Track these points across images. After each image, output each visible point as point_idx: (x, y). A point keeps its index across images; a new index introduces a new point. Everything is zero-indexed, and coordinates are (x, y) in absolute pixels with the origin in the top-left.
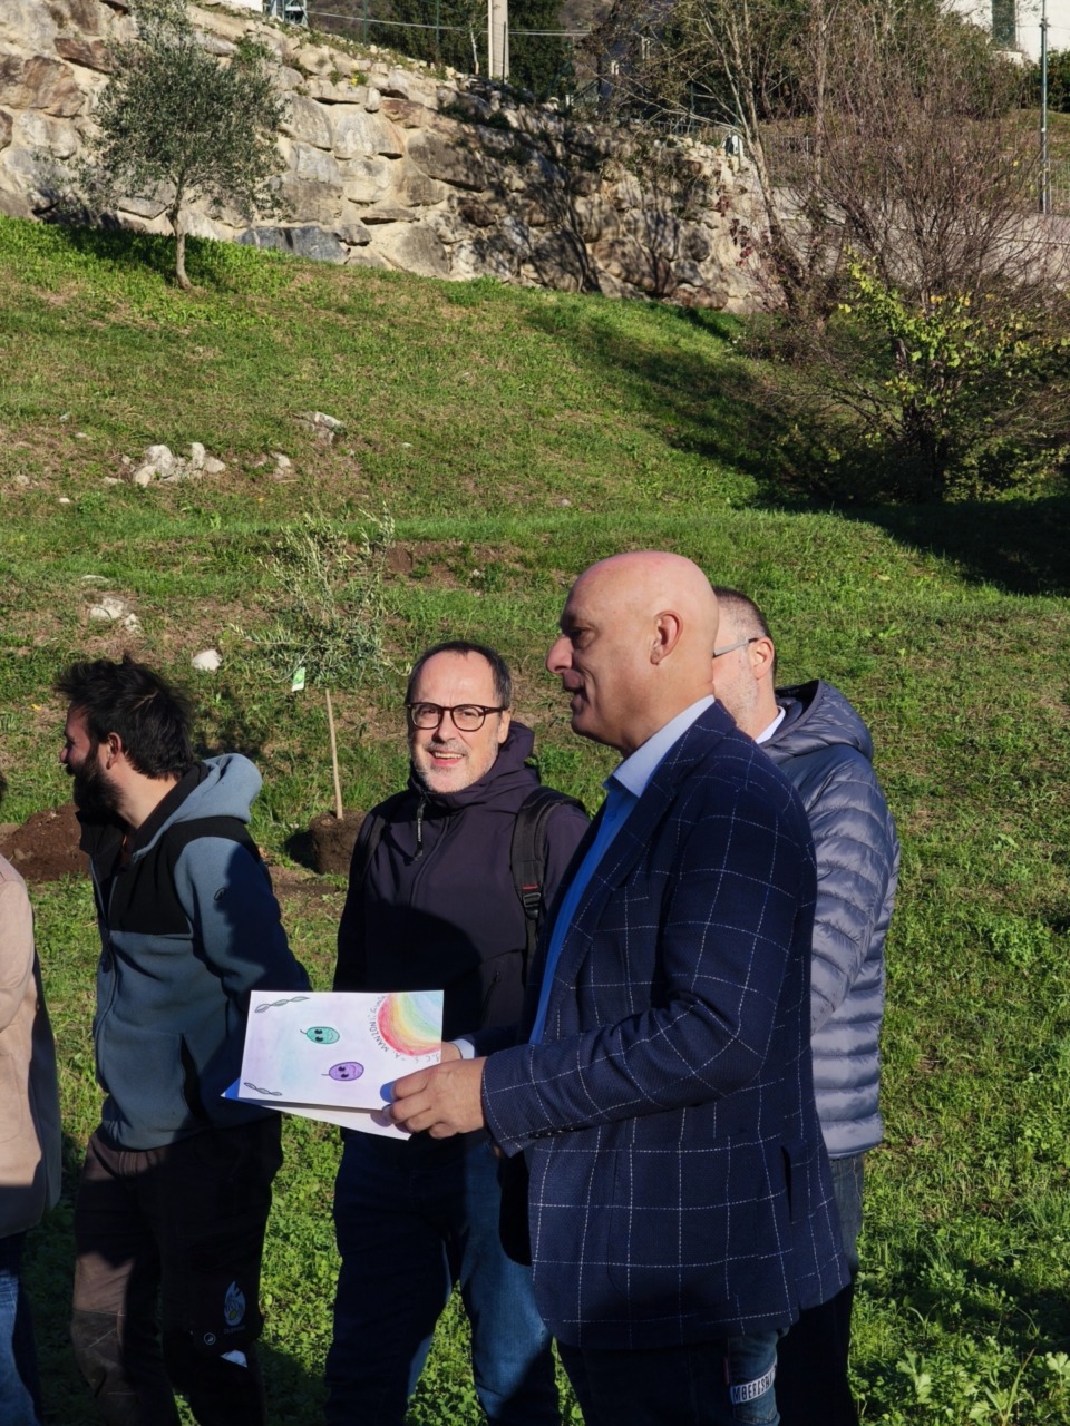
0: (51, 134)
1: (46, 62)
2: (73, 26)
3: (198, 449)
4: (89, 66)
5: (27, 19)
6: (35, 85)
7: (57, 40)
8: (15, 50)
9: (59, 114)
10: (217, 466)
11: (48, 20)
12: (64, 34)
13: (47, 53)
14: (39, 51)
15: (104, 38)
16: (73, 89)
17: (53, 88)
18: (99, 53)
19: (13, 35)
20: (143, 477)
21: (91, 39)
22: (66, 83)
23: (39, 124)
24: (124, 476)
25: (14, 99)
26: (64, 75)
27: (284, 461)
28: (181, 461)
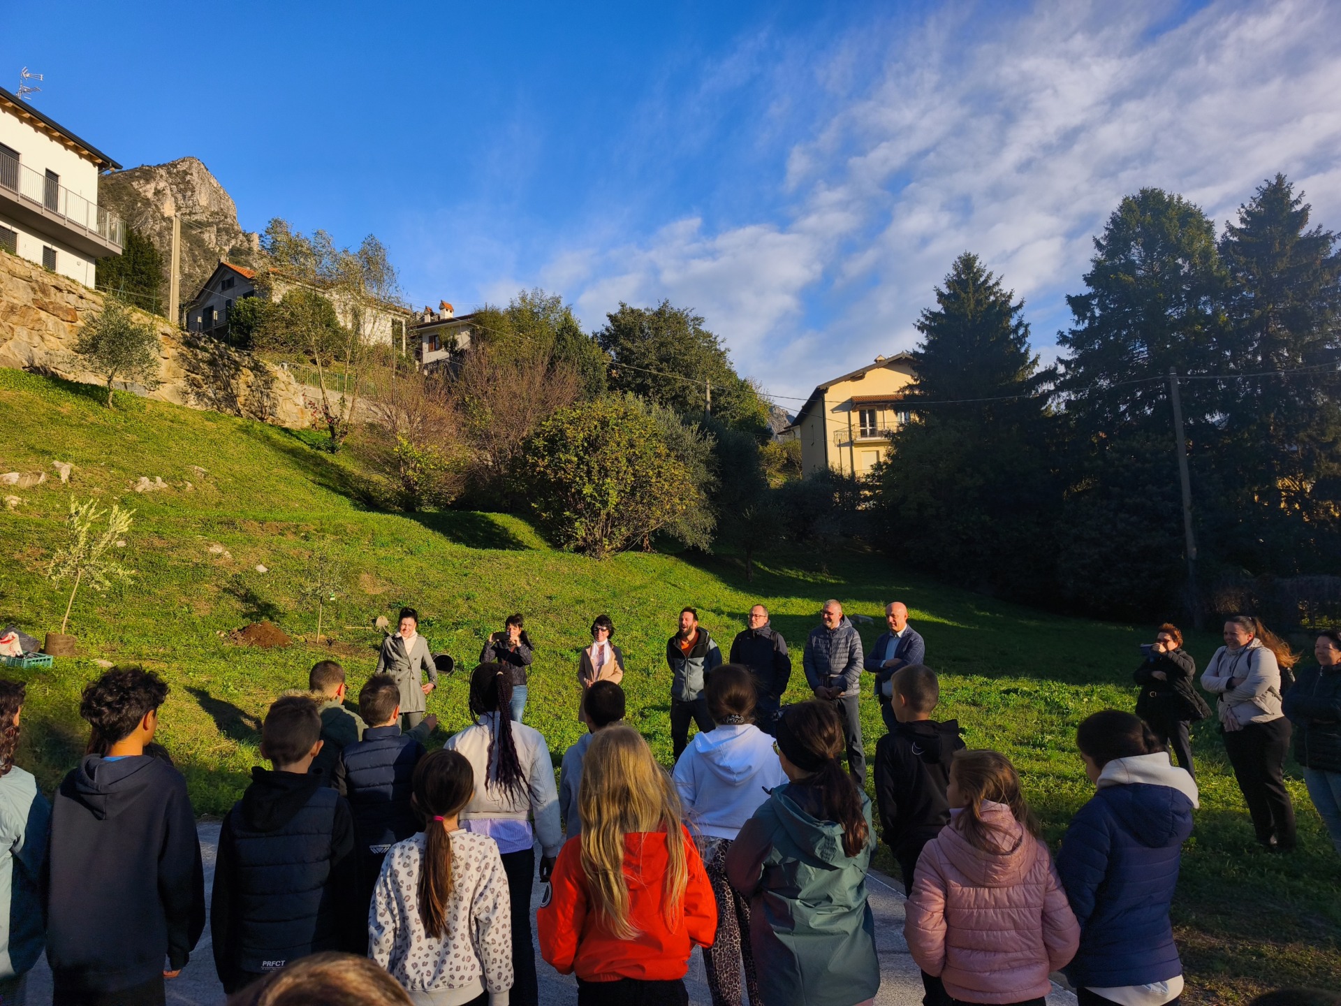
0: (30, 337)
1: (29, 308)
2: (40, 295)
3: (159, 479)
4: (46, 311)
5: (21, 290)
6: (23, 316)
7: (33, 299)
8: (16, 301)
9: (33, 329)
10: (165, 485)
11: (30, 291)
12: (36, 297)
13: (29, 304)
14: (26, 303)
15: (53, 300)
16: (40, 319)
17: (31, 318)
18: (51, 307)
19: (15, 295)
20: (139, 489)
21: (47, 300)
22: (36, 317)
23: (25, 332)
24: (132, 489)
25: (15, 321)
26: (36, 313)
27: (190, 485)
28: (152, 483)
